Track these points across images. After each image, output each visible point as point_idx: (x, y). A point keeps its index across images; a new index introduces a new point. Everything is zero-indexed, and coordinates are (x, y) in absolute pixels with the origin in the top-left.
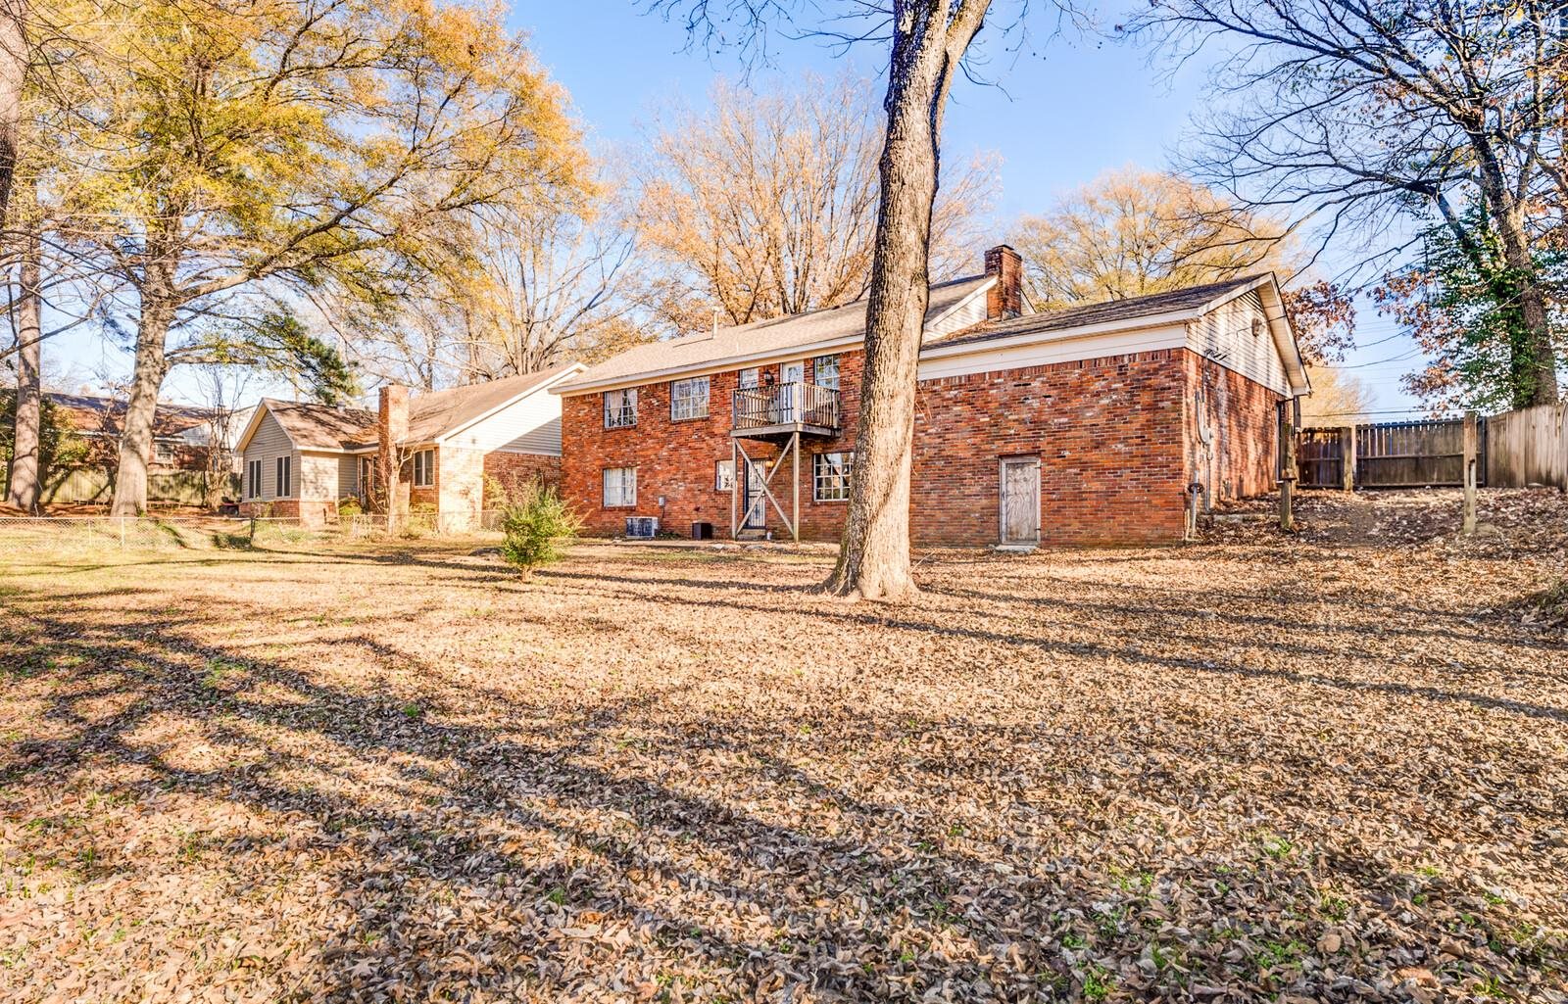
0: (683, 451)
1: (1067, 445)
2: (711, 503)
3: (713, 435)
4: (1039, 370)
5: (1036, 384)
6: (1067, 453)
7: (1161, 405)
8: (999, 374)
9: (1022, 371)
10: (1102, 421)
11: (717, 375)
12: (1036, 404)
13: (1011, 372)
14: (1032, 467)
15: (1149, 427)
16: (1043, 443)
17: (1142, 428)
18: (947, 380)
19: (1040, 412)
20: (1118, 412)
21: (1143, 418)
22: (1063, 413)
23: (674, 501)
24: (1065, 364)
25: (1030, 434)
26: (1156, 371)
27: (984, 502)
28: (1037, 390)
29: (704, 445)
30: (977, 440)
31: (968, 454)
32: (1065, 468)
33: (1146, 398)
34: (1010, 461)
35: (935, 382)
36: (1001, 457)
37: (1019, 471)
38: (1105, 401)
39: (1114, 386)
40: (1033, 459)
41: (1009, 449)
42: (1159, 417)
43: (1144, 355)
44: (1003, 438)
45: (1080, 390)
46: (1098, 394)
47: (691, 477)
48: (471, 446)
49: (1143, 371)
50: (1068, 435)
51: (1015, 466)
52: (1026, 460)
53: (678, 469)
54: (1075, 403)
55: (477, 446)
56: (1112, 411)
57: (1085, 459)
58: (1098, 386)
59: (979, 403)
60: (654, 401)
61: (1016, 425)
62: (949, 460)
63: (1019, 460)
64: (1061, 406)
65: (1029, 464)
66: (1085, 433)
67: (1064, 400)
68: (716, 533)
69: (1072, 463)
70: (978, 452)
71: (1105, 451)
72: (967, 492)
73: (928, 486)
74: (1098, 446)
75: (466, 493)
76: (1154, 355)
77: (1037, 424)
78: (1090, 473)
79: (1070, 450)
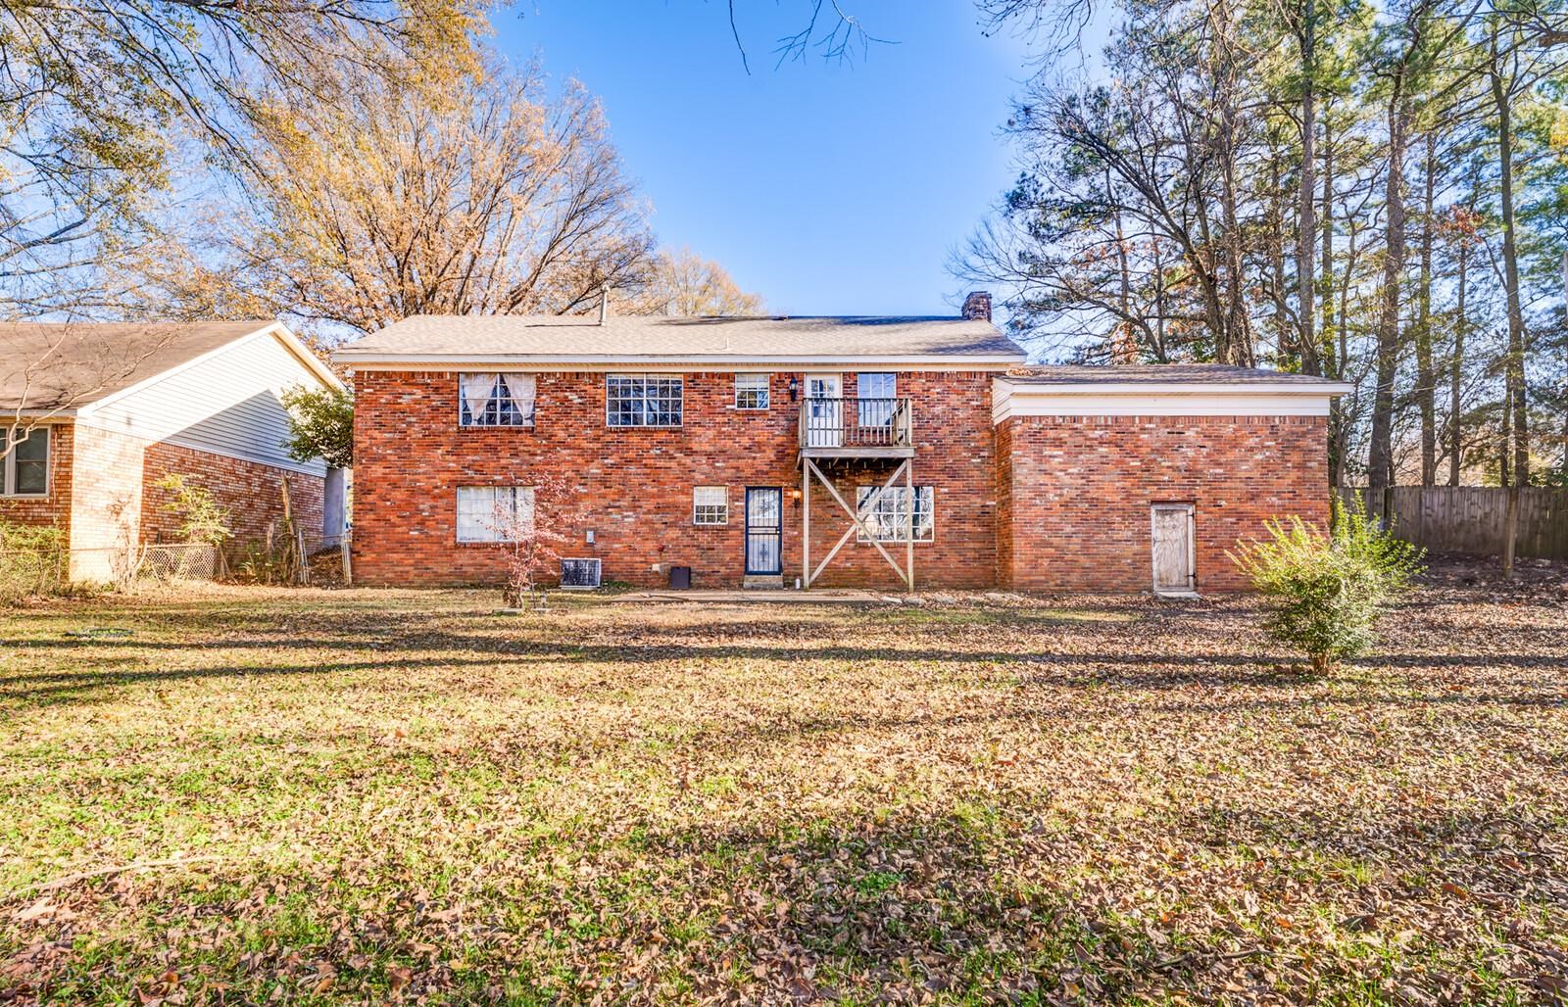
0: (633, 469)
1: (1223, 495)
2: (686, 541)
3: (690, 452)
4: (1193, 420)
5: (1190, 433)
6: (1223, 503)
7: (1309, 464)
8: (1150, 419)
9: (1175, 419)
10: (1256, 474)
11: (697, 375)
12: (1191, 453)
13: (1163, 419)
14: (1182, 515)
15: (1299, 484)
16: (1199, 492)
17: (1294, 484)
18: (1090, 418)
19: (1195, 461)
20: (1271, 467)
21: (1294, 475)
22: (1219, 464)
23: (616, 537)
24: (1220, 418)
25: (1185, 481)
26: (1304, 434)
27: (1136, 548)
28: (1191, 440)
29: (673, 464)
30: (1128, 484)
31: (1118, 498)
32: (1221, 517)
33: (1296, 457)
34: (1160, 507)
35: (1075, 419)
36: (1154, 502)
37: (1167, 518)
38: (1259, 457)
39: (1267, 444)
40: (1185, 506)
41: (1163, 495)
42: (1308, 475)
43: (1293, 419)
44: (1156, 483)
45: (1235, 444)
46: (1251, 449)
47: (648, 505)
48: (124, 428)
49: (1293, 433)
50: (1223, 485)
51: (1163, 513)
52: (1177, 507)
53: (622, 494)
54: (1230, 456)
55: (134, 430)
56: (1266, 467)
57: (1242, 509)
58: (1252, 441)
59: (1129, 446)
60: (573, 396)
61: (1170, 471)
62: (1094, 503)
63: (1170, 507)
64: (1216, 457)
65: (1178, 511)
66: (1242, 485)
67: (1219, 452)
68: (696, 580)
69: (1229, 513)
70: (1128, 497)
71: (1260, 502)
72: (1115, 537)
73: (1069, 529)
74: (1253, 497)
75: (116, 511)
76: (1303, 419)
77: (1192, 473)
78: (1246, 523)
79: (1227, 500)
